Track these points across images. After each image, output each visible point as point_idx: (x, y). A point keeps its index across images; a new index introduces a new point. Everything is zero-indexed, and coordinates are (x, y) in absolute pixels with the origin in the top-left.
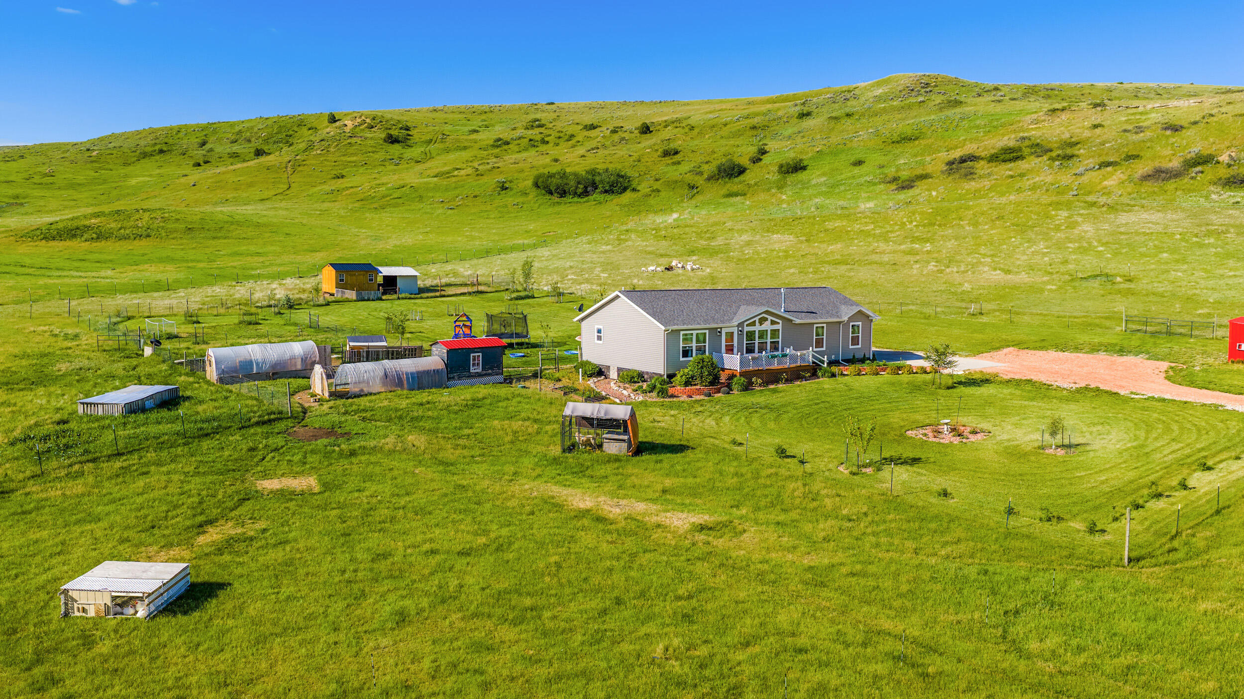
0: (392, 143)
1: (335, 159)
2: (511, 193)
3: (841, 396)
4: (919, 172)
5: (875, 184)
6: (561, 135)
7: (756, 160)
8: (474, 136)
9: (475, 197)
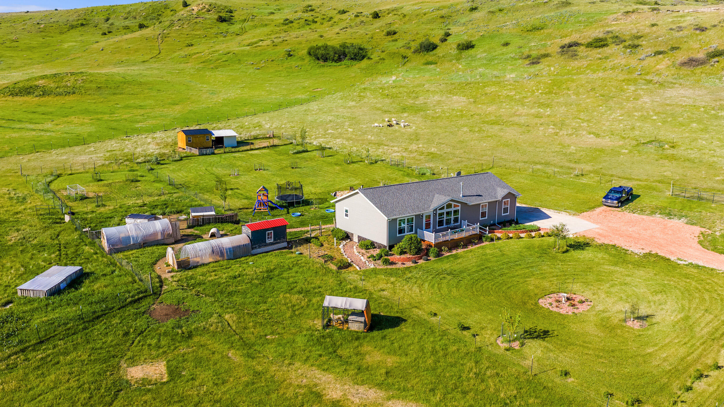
0: (222, 21)
1: (187, 33)
2: (294, 58)
3: (497, 261)
4: (543, 52)
5: (516, 59)
6: (325, 17)
7: (443, 40)
8: (271, 17)
9: (272, 61)
